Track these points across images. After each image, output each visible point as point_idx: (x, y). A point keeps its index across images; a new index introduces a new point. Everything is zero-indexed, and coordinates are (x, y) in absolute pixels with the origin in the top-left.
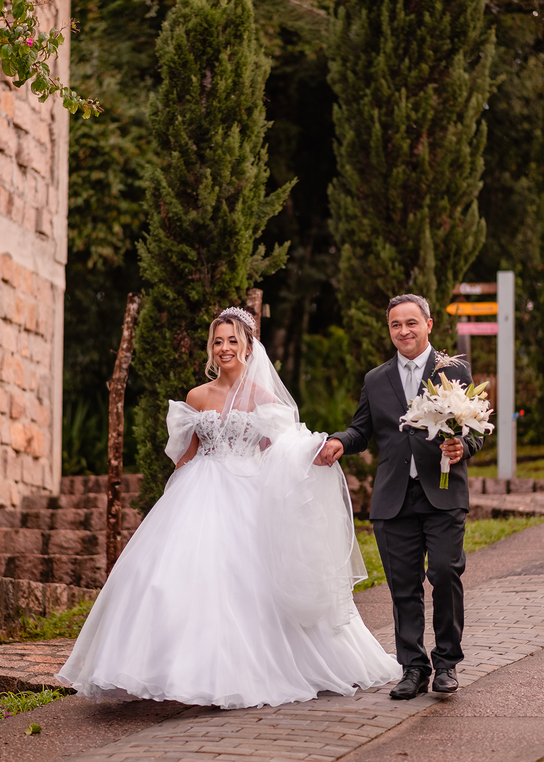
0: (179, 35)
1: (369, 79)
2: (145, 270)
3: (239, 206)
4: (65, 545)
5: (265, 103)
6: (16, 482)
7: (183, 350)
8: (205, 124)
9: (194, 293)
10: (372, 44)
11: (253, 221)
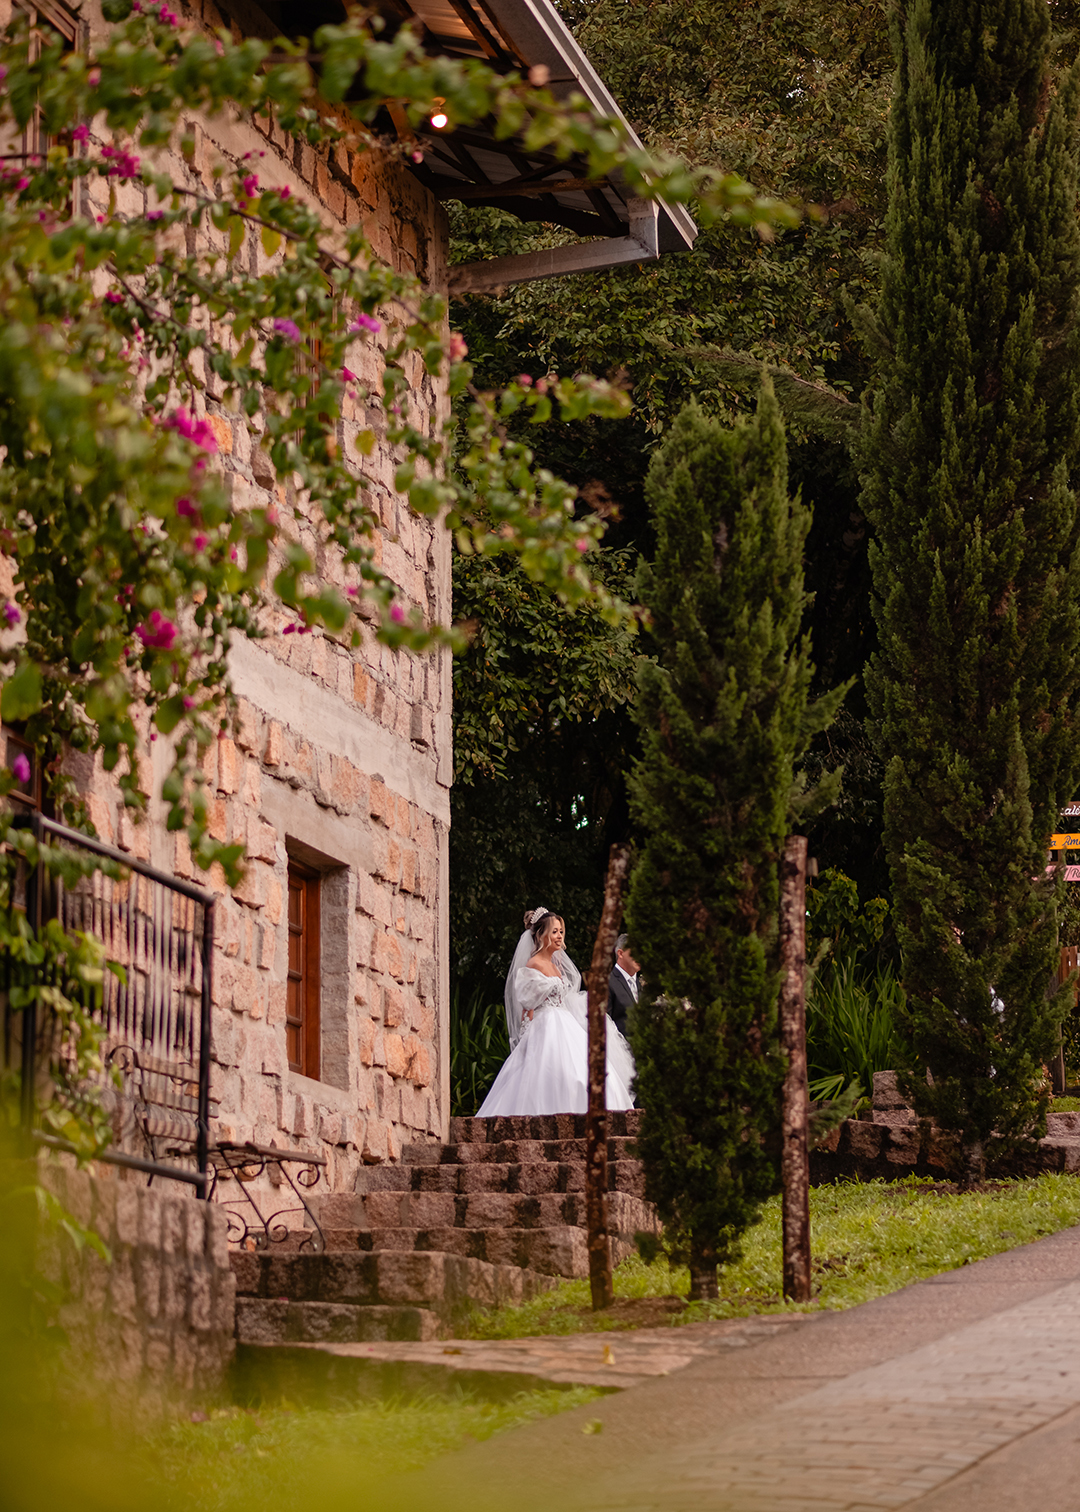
0: (681, 474)
1: (923, 503)
2: (639, 812)
3: (776, 719)
4: (491, 1215)
5: (806, 568)
6: (394, 1123)
7: (698, 925)
8: (723, 601)
9: (712, 844)
10: (928, 447)
11: (794, 740)
